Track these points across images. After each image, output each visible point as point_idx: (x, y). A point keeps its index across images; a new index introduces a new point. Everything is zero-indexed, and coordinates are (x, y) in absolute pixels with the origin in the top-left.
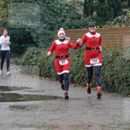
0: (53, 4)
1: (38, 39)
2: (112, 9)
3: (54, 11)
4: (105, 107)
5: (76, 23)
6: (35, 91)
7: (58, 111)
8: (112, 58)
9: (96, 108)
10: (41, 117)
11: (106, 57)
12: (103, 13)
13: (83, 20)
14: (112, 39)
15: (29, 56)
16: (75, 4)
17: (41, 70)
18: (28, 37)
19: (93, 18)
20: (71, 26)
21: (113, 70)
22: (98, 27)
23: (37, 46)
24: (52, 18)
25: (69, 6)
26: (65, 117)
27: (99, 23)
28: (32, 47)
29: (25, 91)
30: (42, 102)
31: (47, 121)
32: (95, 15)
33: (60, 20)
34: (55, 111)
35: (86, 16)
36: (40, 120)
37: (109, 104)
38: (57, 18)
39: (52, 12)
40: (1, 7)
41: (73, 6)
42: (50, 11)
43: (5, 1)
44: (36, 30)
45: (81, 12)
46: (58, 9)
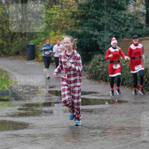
0: (117, 15)
1: (104, 47)
5: (139, 32)
6: (102, 96)
7: (123, 114)
10: (108, 120)
13: (146, 29)
15: (96, 63)
16: (138, 15)
17: (107, 76)
18: (94, 45)
23: (103, 53)
24: (116, 27)
25: (131, 16)
26: (130, 120)
28: (99, 54)
29: (93, 96)
31: (114, 124)
33: (124, 29)
34: (121, 114)
35: (148, 25)
36: (107, 122)
38: (121, 28)
39: (117, 21)
40: (69, 18)
41: (135, 16)
42: (115, 21)
43: (73, 12)
44: (102, 39)
45: (143, 22)
46: (122, 19)
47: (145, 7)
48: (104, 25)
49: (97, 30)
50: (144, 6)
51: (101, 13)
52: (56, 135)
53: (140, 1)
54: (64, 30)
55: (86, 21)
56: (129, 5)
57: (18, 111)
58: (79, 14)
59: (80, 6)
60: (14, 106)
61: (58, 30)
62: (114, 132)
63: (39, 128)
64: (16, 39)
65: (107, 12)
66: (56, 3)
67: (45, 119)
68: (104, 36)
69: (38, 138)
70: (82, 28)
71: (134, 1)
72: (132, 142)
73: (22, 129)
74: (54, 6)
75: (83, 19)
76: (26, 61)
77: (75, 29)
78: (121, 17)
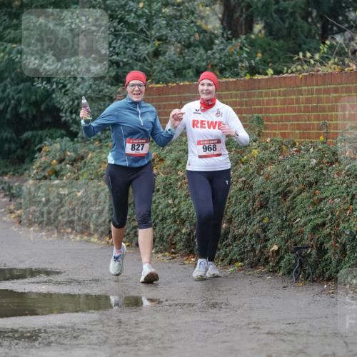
2: (315, 14)
3: (126, 23)
4: (297, 328)
6: (69, 282)
7: (144, 345)
8: (317, 171)
9: (268, 333)
11: (299, 168)
12: (287, 25)
13: (222, 50)
14: (314, 109)
15: (48, 169)
18: (43, 107)
19: (252, 43)
20: (184, 69)
21: (321, 210)
22: (270, 71)
23: (73, 135)
24: (119, 44)
25: (173, 5)
27: (271, 58)
28: (58, 139)
29: (38, 283)
30: (93, 316)
32: (260, 31)
33: (144, 50)
34: (135, 346)
35: (230, 36)
37: (310, 318)
38: (137, 45)
39: (122, 24)
41: (186, 4)
42: (115, 24)
44: (69, 86)
45: (214, 24)
46: (140, 17)
55: (15, 22)
70: (2, 47)
75: (6, 17)
78: (137, 9)
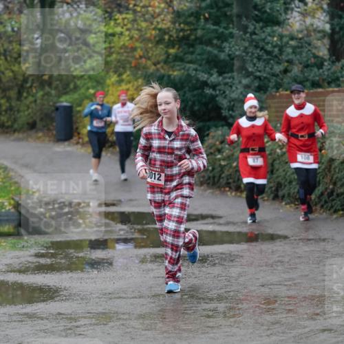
0: (263, 36)
1: (233, 111)
3: (266, 51)
5: (314, 77)
6: (228, 223)
7: (277, 266)
10: (242, 279)
13: (329, 69)
15: (214, 148)
16: (311, 35)
18: (210, 106)
20: (304, 81)
23: (230, 125)
24: (261, 65)
25: (296, 39)
26: (294, 279)
28: (220, 128)
29: (207, 224)
30: (244, 246)
31: (256, 288)
33: (278, 69)
34: (272, 267)
35: (335, 60)
36: (240, 285)
38: (273, 65)
39: (263, 51)
40: (152, 43)
41: (305, 39)
42: (258, 51)
43: (160, 30)
44: (227, 92)
45: (323, 52)
46: (275, 47)
47: (327, 19)
48: (233, 59)
49: (218, 72)
50: (326, 16)
51: (227, 32)
52: (124, 314)
53: (317, 4)
54: (140, 72)
55: (191, 49)
56: (290, 12)
57: (35, 260)
58: (175, 36)
59: (178, 15)
60: (25, 249)
61: (125, 72)
62: (256, 307)
63: (82, 299)
64: (28, 93)
65: (239, 29)
66: (122, 9)
67: (96, 278)
68: (234, 84)
69: (82, 322)
70: (183, 66)
71: (301, 4)
72: (300, 331)
73: (44, 301)
74: (118, 16)
75: (185, 47)
76: (51, 144)
77: (165, 70)
78: (273, 41)
